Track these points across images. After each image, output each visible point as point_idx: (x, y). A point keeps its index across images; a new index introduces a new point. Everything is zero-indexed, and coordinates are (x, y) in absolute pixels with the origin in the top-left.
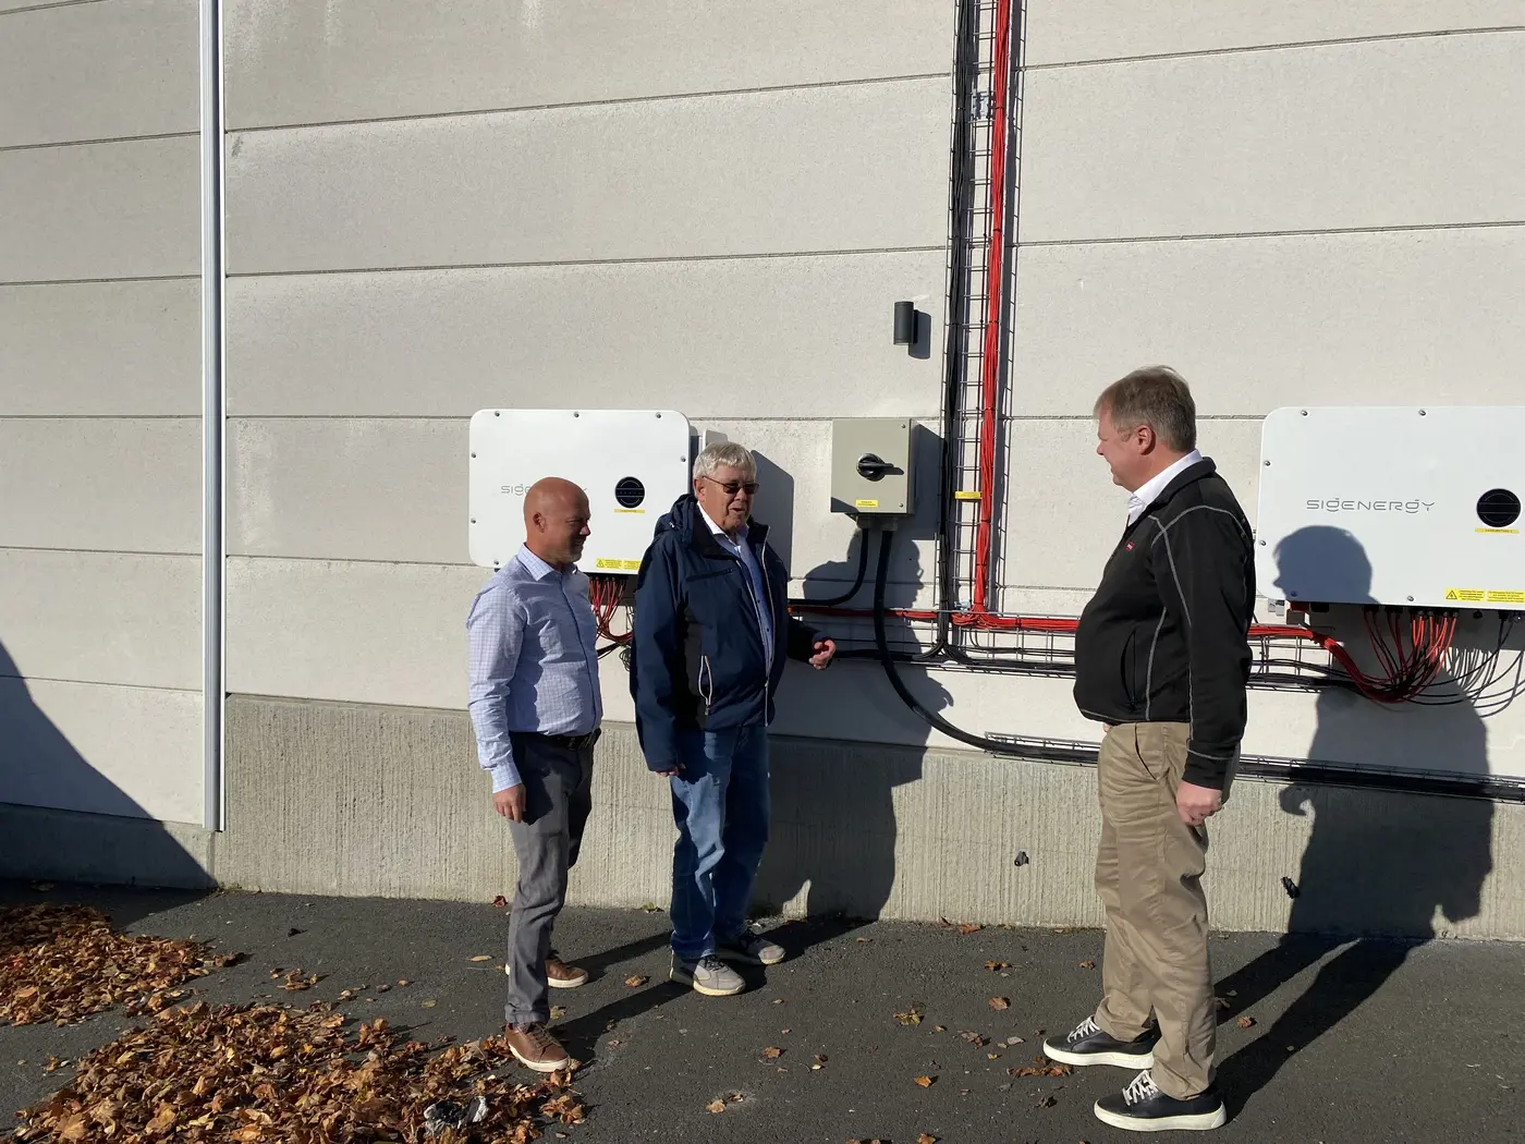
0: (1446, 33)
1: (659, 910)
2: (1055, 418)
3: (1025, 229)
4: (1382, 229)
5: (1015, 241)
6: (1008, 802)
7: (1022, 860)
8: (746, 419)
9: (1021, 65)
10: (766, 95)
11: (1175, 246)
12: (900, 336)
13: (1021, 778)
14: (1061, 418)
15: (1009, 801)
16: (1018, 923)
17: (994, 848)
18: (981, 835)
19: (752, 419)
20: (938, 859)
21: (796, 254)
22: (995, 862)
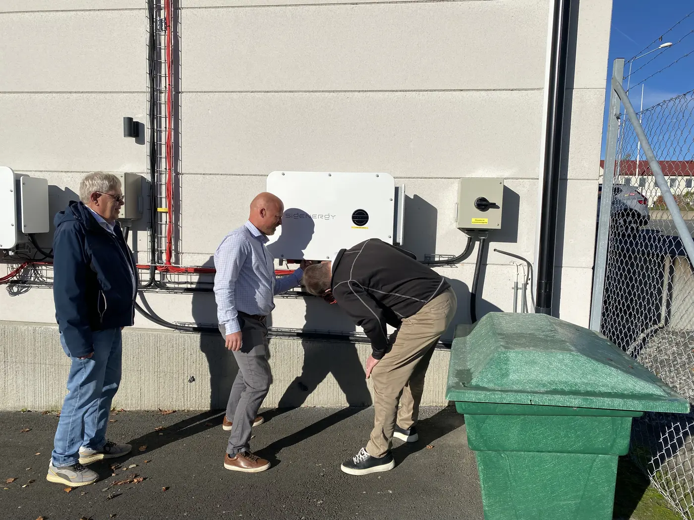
0: (357, 4)
1: (29, 411)
2: (201, 174)
3: (184, 85)
4: (333, 91)
5: (180, 91)
6: (186, 354)
7: (193, 379)
8: (62, 172)
9: (180, 7)
10: (64, 14)
11: (249, 95)
12: (126, 134)
13: (191, 342)
14: (204, 174)
15: (186, 352)
16: (191, 409)
17: (180, 375)
18: (174, 369)
19: (65, 172)
20: (156, 381)
21: (82, 92)
22: (181, 381)
